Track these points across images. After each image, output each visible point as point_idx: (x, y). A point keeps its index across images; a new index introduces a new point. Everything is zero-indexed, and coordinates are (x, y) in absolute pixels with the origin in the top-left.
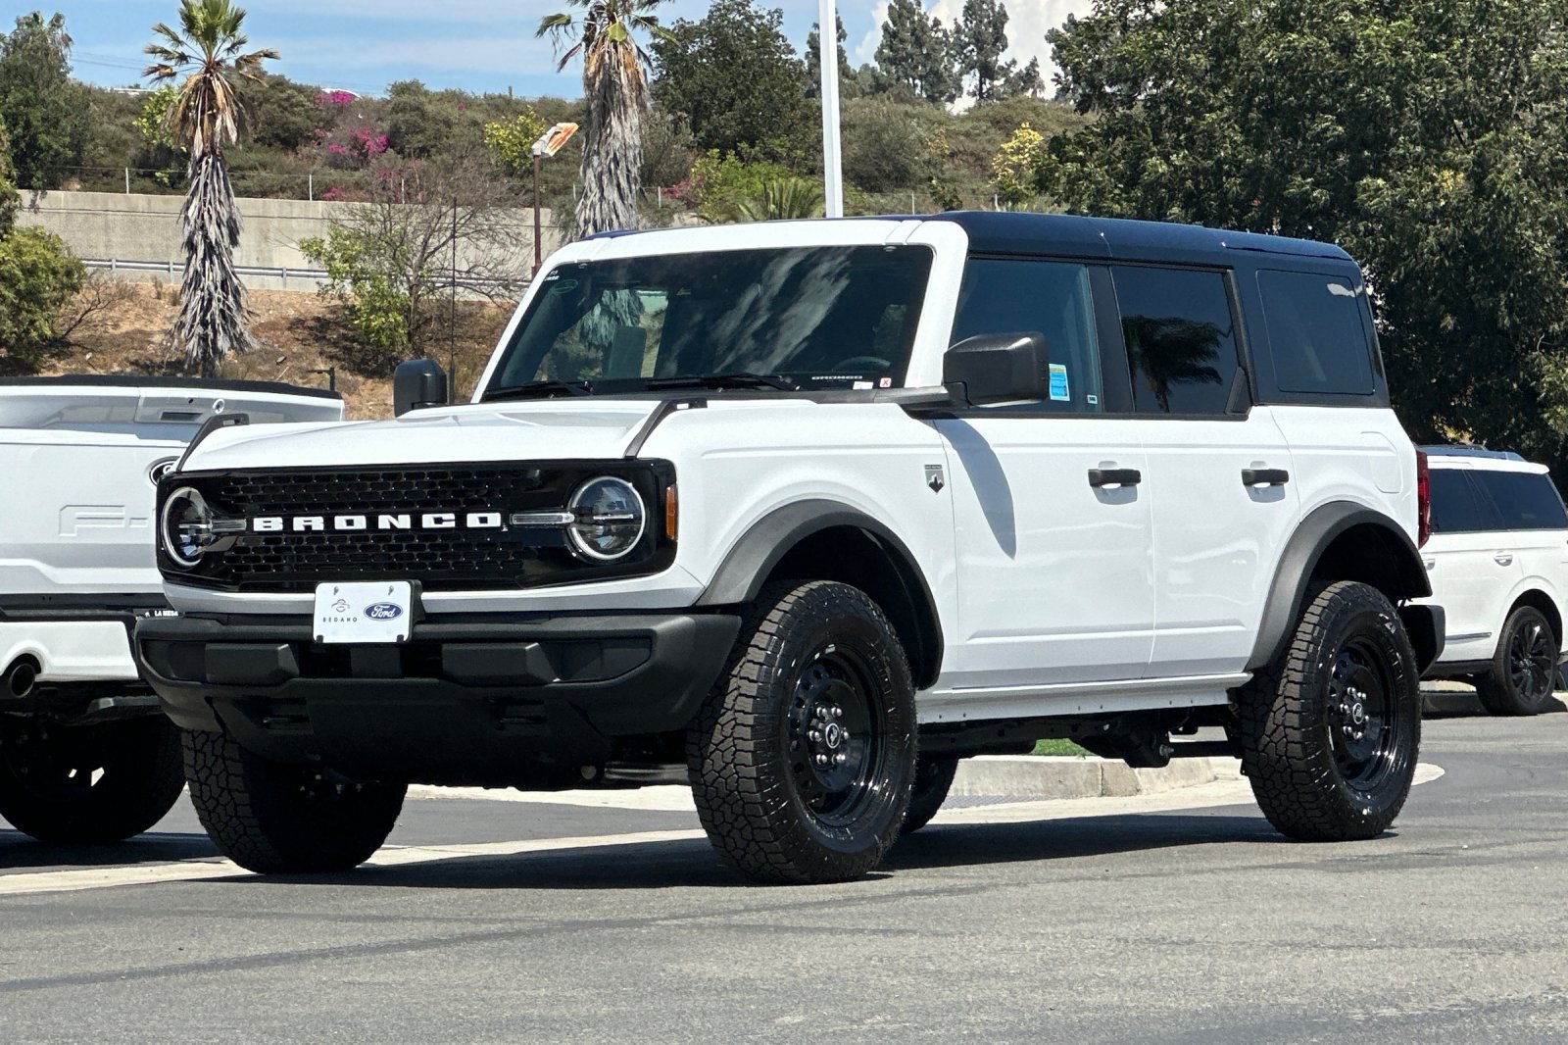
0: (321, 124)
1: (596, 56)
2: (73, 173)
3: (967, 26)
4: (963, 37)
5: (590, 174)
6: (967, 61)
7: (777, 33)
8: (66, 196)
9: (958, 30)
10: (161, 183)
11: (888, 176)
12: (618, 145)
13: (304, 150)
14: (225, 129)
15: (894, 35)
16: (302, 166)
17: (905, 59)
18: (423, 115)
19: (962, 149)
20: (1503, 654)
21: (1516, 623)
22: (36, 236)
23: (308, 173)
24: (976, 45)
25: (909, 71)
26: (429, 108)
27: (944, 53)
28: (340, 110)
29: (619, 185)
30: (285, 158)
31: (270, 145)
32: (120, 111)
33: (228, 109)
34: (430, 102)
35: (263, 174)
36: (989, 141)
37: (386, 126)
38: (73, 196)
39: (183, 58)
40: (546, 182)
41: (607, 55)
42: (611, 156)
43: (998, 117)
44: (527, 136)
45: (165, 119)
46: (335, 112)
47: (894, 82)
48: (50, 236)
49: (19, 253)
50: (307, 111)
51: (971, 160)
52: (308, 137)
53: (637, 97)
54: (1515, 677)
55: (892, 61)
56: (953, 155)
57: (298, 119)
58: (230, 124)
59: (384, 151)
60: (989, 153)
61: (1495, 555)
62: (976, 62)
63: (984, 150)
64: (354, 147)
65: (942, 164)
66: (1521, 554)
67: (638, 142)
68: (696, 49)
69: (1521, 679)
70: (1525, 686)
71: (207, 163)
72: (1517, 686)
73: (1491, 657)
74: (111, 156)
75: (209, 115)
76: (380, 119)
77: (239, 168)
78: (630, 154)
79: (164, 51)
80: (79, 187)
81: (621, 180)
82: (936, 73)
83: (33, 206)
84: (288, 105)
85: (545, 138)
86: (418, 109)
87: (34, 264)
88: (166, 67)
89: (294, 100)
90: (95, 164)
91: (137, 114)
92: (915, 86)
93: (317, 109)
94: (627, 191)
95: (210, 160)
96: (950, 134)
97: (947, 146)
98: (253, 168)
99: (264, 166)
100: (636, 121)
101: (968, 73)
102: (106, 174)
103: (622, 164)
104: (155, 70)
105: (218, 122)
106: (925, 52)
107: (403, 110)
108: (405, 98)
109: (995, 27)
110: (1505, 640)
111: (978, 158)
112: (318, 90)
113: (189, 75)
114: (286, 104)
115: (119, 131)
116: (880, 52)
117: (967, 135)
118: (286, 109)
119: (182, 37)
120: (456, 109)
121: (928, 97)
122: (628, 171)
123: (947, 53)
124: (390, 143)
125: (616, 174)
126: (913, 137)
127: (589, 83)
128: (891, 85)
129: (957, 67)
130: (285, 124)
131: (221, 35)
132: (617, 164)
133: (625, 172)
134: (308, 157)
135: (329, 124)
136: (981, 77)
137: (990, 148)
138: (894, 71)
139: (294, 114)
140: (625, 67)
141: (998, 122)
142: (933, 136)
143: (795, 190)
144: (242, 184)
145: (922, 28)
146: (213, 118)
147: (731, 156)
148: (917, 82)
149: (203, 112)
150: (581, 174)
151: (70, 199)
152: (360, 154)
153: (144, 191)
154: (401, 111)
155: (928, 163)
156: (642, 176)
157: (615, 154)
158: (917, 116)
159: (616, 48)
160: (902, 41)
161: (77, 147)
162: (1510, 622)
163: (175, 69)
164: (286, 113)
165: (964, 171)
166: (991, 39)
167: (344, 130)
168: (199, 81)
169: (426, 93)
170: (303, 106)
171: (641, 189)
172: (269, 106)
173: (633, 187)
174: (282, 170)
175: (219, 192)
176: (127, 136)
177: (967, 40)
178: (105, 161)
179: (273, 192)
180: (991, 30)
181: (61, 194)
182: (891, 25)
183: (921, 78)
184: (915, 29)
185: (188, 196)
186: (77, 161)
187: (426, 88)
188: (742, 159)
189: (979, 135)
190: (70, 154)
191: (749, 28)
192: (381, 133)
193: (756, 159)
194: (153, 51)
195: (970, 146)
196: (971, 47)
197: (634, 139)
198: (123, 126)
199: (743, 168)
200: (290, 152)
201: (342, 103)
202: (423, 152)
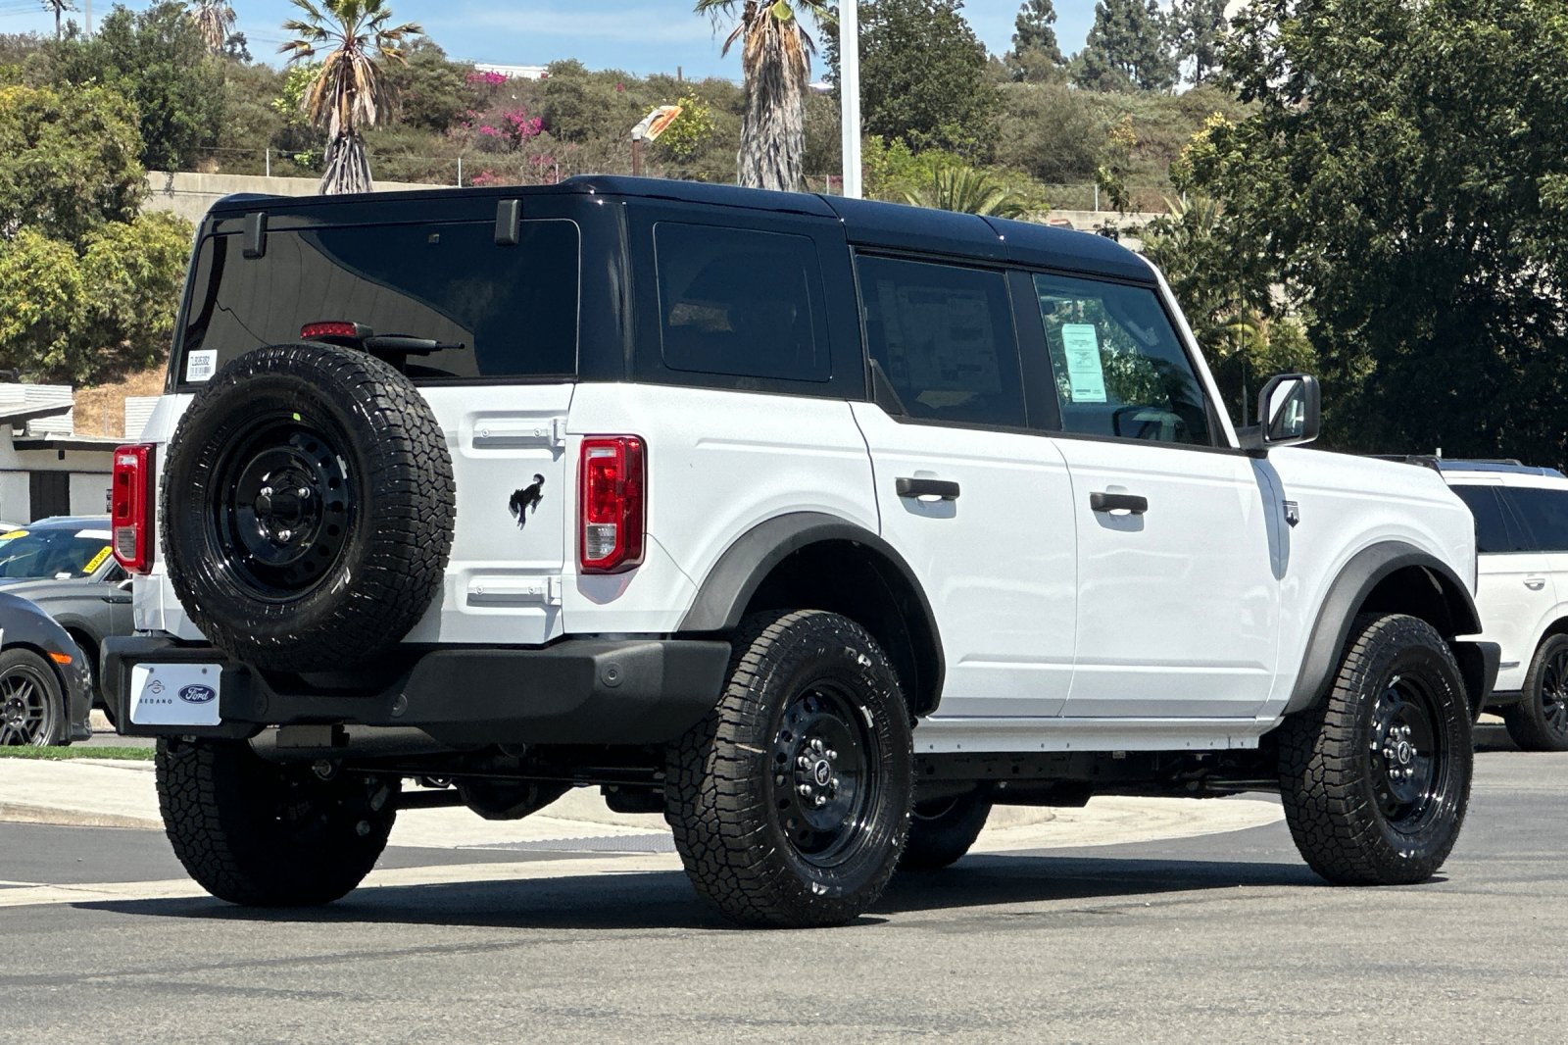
0: (473, 105)
1: (756, 36)
2: (211, 153)
3: (1185, 8)
4: (1180, 20)
5: (749, 160)
6: (1185, 45)
7: (956, 16)
8: (203, 179)
9: (1176, 13)
10: (299, 165)
11: (1070, 166)
12: (778, 131)
13: (455, 131)
14: (364, 109)
15: (1108, 18)
16: (451, 149)
17: (1119, 43)
18: (580, 96)
19: (1150, 139)
20: (1532, 686)
21: (1548, 652)
22: (166, 221)
23: (456, 157)
24: (1194, 28)
25: (1124, 57)
26: (586, 89)
27: (1160, 38)
28: (494, 90)
29: (778, 172)
30: (432, 140)
31: (418, 126)
32: (263, 89)
33: (367, 88)
34: (589, 83)
35: (411, 157)
36: (1179, 130)
37: (541, 106)
38: (212, 179)
39: (322, 33)
40: (709, 169)
41: (767, 35)
42: (771, 141)
43: (1189, 105)
44: (688, 120)
45: (307, 96)
46: (488, 92)
47: (1108, 67)
48: (181, 221)
49: (146, 239)
50: (458, 91)
51: (1159, 149)
52: (459, 118)
53: (799, 81)
54: (1546, 710)
55: (1107, 45)
56: (1139, 145)
57: (449, 99)
58: (368, 102)
59: (538, 134)
60: (1178, 143)
61: (1525, 578)
62: (1194, 46)
63: (1173, 140)
64: (507, 130)
65: (1129, 153)
66: (1555, 577)
67: (799, 127)
68: (870, 29)
69: (1554, 711)
70: (1558, 718)
71: (345, 144)
72: (1548, 719)
73: (1520, 688)
74: (252, 136)
75: (348, 95)
76: (535, 100)
77: (386, 151)
78: (791, 140)
79: (303, 27)
80: (217, 169)
81: (781, 167)
82: (1152, 58)
83: (169, 190)
84: (438, 85)
85: (645, 121)
86: (574, 90)
87: (162, 252)
88: (302, 43)
89: (445, 79)
90: (235, 145)
91: (278, 92)
92: (1130, 71)
93: (469, 89)
94: (787, 179)
95: (348, 142)
96: (1136, 123)
97: (1134, 137)
98: (400, 150)
99: (411, 148)
100: (797, 105)
101: (1185, 58)
102: (245, 156)
103: (783, 150)
104: (292, 46)
105: (357, 102)
106: (1141, 35)
107: (559, 91)
108: (562, 78)
109: (1215, 9)
110: (1535, 671)
111: (1167, 148)
112: (470, 68)
113: (327, 53)
114: (436, 83)
115: (261, 111)
116: (1093, 34)
117: (1156, 123)
118: (436, 88)
119: (321, 11)
120: (615, 90)
121: (1143, 83)
122: (790, 158)
123: (1164, 38)
124: (546, 125)
125: (775, 160)
126: (1098, 125)
127: (749, 64)
128: (1105, 70)
129: (1174, 52)
130: (435, 103)
131: (361, 11)
132: (777, 149)
133: (786, 158)
134: (458, 139)
135: (481, 105)
136: (1199, 62)
137: (1180, 137)
138: (1107, 55)
139: (444, 93)
140: (787, 48)
141: (1189, 110)
142: (1119, 125)
143: (966, 181)
144: (388, 167)
145: (1138, 11)
146: (351, 97)
147: (898, 142)
148: (1132, 67)
149: (341, 92)
150: (738, 160)
151: (207, 180)
152: (514, 137)
153: (284, 174)
154: (557, 92)
155: (1113, 153)
156: (803, 162)
157: (775, 140)
158: (1105, 103)
159: (777, 27)
160: (1117, 24)
161: (216, 128)
162: (1542, 651)
163: (313, 46)
164: (437, 94)
165: (1150, 163)
166: (1209, 22)
167: (499, 111)
168: (338, 59)
169: (585, 74)
170: (454, 85)
171: (802, 177)
172: (418, 85)
173: (794, 174)
174: (431, 153)
175: (357, 175)
176: (271, 116)
177: (1185, 23)
178: (245, 142)
179: (421, 177)
180: (1210, 13)
181: (198, 176)
182: (1105, 7)
183: (1136, 63)
184: (1130, 11)
185: (324, 180)
186: (214, 143)
187: (586, 67)
188: (910, 145)
189: (1169, 123)
190: (208, 133)
191: (926, 9)
192: (537, 115)
193: (928, 145)
194: (292, 26)
195: (1160, 135)
196: (1189, 31)
197: (796, 124)
198: (265, 105)
199: (913, 154)
200: (439, 134)
201: (496, 83)
202: (578, 136)
